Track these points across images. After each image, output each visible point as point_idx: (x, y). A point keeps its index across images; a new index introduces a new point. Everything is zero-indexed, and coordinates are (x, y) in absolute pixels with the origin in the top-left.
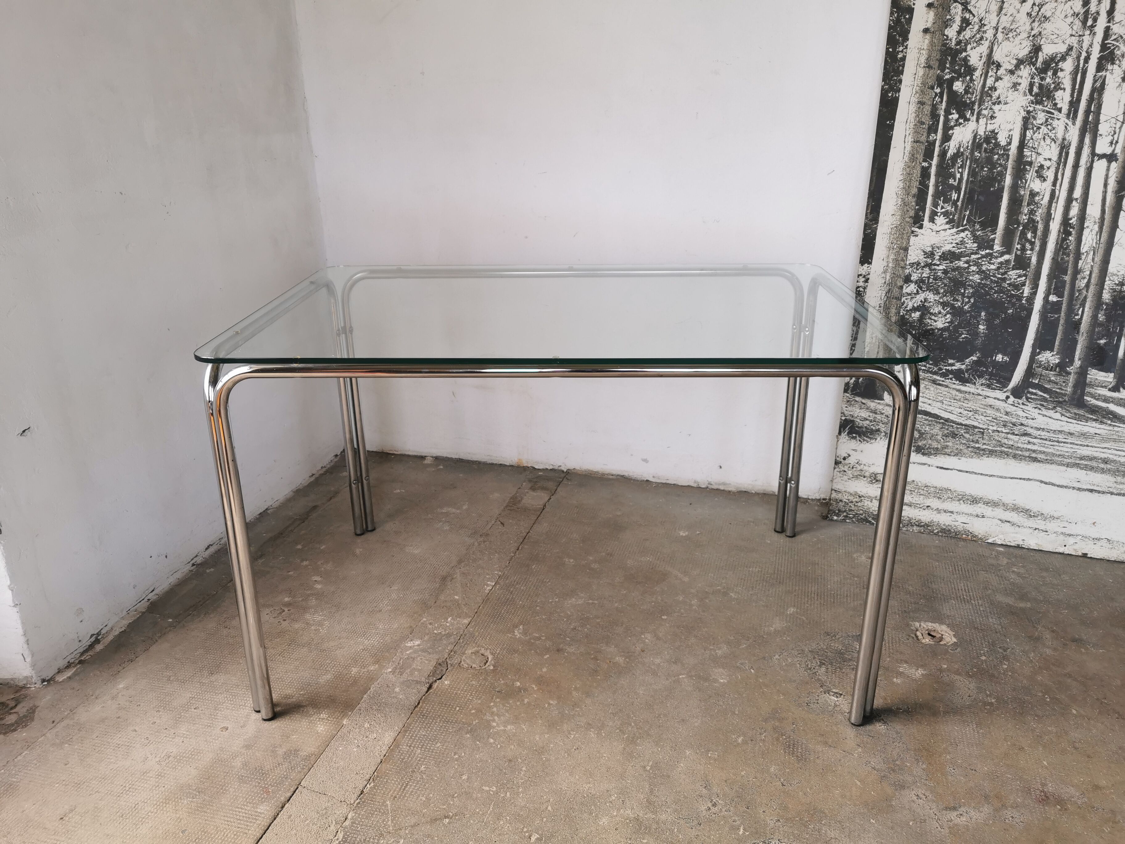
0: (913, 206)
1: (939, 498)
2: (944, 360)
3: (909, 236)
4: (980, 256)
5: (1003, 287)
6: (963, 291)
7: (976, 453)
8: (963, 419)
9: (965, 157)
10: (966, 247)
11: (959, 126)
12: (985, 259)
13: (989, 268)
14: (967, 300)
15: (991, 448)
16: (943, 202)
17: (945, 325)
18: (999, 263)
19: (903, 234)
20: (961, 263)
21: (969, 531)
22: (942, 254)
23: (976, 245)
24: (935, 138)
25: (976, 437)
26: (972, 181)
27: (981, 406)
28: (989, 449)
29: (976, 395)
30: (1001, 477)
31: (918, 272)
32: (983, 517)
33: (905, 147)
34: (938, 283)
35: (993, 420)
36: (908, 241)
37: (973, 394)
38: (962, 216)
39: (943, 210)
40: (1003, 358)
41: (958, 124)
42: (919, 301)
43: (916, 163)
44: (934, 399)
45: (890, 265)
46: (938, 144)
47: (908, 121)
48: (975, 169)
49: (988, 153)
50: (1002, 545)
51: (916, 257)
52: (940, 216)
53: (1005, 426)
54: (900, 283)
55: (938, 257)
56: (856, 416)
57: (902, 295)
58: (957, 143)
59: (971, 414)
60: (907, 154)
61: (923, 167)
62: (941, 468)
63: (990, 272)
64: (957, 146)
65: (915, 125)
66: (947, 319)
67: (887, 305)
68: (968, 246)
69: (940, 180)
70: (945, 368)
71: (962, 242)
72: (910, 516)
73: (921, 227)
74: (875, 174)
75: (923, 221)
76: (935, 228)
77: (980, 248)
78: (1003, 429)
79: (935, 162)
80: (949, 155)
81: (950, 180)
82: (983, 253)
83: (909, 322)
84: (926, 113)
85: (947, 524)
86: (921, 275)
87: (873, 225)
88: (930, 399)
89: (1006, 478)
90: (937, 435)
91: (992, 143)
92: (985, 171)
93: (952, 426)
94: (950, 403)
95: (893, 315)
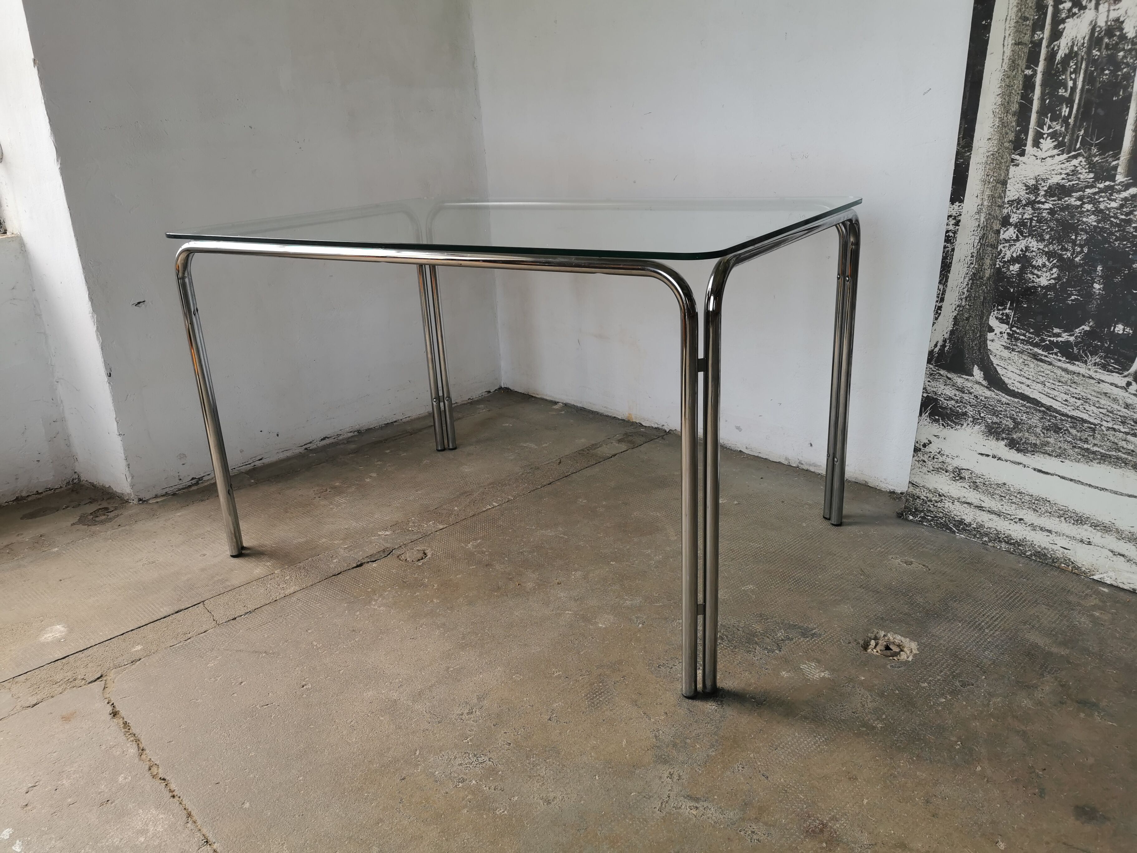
0: (1013, 127)
1: (1034, 510)
2: (1048, 328)
3: (1008, 166)
4: (1097, 190)
5: (1127, 232)
6: (1073, 237)
7: (1083, 456)
8: (1069, 408)
9: (1080, 57)
10: (1079, 178)
11: (1073, 17)
12: (1103, 194)
13: (1109, 206)
14: (1079, 249)
15: (1103, 451)
16: (1051, 120)
17: (1050, 282)
18: (1122, 199)
19: (1001, 163)
20: (1073, 200)
21: (1069, 559)
22: (1048, 189)
23: (1092, 175)
24: (1041, 36)
25: (1085, 435)
26: (1088, 90)
27: (1093, 393)
28: (1101, 453)
29: (1088, 377)
30: (1116, 493)
31: (1018, 212)
32: (1089, 543)
33: (1004, 52)
34: (1043, 226)
35: (1108, 413)
36: (1006, 172)
37: (1084, 376)
38: (1075, 137)
39: (1051, 130)
40: (1124, 330)
41: (1071, 15)
42: (1019, 250)
43: (1018, 71)
44: (1035, 379)
45: (986, 203)
46: (1044, 43)
47: (1008, 18)
48: (1093, 72)
49: (1110, 49)
50: (1111, 585)
51: (1017, 193)
52: (1047, 138)
53: (1123, 423)
54: (996, 226)
55: (1043, 193)
56: (939, 393)
57: (999, 242)
58: (1069, 41)
59: (1079, 402)
60: (1006, 60)
61: (1026, 75)
62: (1040, 471)
63: (1110, 212)
64: (1070, 44)
65: (1017, 22)
66: (1053, 274)
67: (980, 254)
68: (1082, 177)
69: (1047, 91)
70: (1049, 338)
71: (1075, 172)
72: (998, 529)
73: (1022, 154)
74: (968, 89)
75: (1025, 145)
76: (1040, 154)
77: (1097, 179)
78: (1122, 427)
79: (1040, 68)
80: (1058, 57)
81: (1060, 90)
82: (1101, 186)
83: (1006, 277)
84: (1030, 5)
85: (1043, 546)
86: (1022, 216)
87: (965, 152)
88: (1028, 379)
89: (1122, 494)
90: (1036, 427)
91: (1115, 35)
92: (1106, 75)
93: (1056, 417)
94: (1053, 387)
95: (987, 268)
